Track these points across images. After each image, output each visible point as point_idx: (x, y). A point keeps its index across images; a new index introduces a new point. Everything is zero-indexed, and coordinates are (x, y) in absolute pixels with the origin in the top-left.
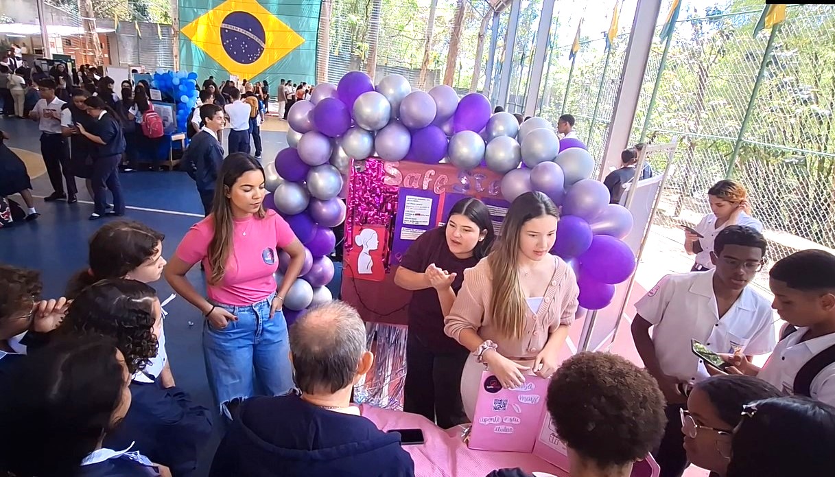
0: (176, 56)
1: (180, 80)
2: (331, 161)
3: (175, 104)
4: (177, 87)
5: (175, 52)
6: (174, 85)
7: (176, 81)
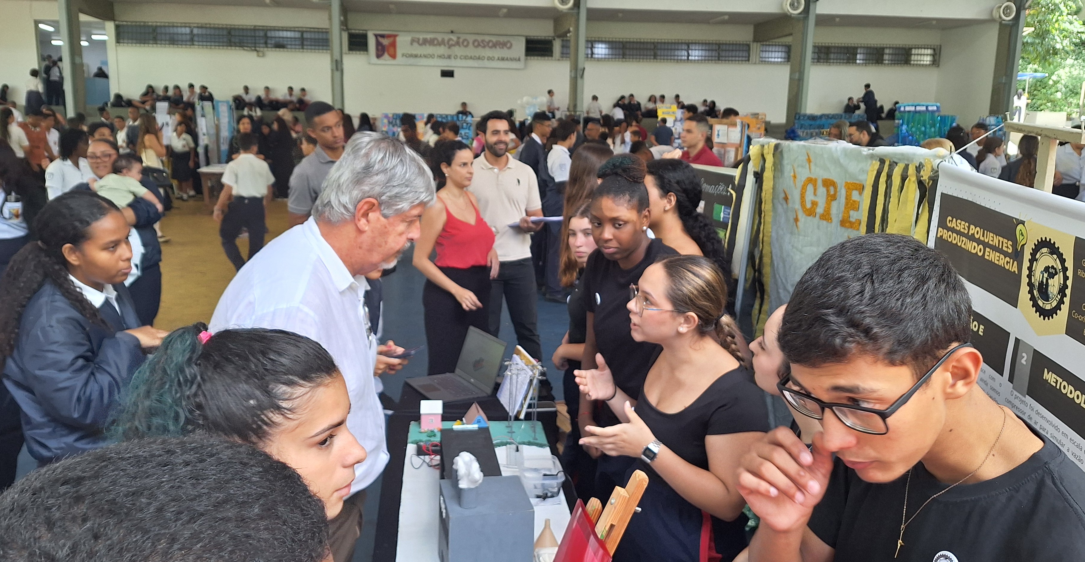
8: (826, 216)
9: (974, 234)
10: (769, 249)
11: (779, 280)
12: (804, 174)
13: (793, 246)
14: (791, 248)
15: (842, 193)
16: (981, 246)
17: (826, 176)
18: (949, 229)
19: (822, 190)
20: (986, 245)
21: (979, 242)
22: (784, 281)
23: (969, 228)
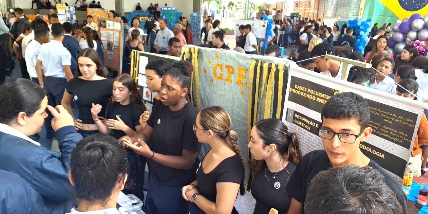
0: (362, 9)
1: (362, 23)
2: (404, 41)
3: (356, 36)
4: (359, 27)
5: (362, 5)
6: (358, 26)
7: (359, 24)
8: (228, 80)
9: (310, 92)
10: (199, 92)
11: (205, 104)
12: (215, 62)
13: (211, 91)
14: (210, 91)
15: (236, 72)
16: (314, 97)
17: (227, 64)
18: (296, 89)
19: (225, 69)
20: (317, 97)
21: (313, 95)
22: (208, 104)
23: (307, 90)
